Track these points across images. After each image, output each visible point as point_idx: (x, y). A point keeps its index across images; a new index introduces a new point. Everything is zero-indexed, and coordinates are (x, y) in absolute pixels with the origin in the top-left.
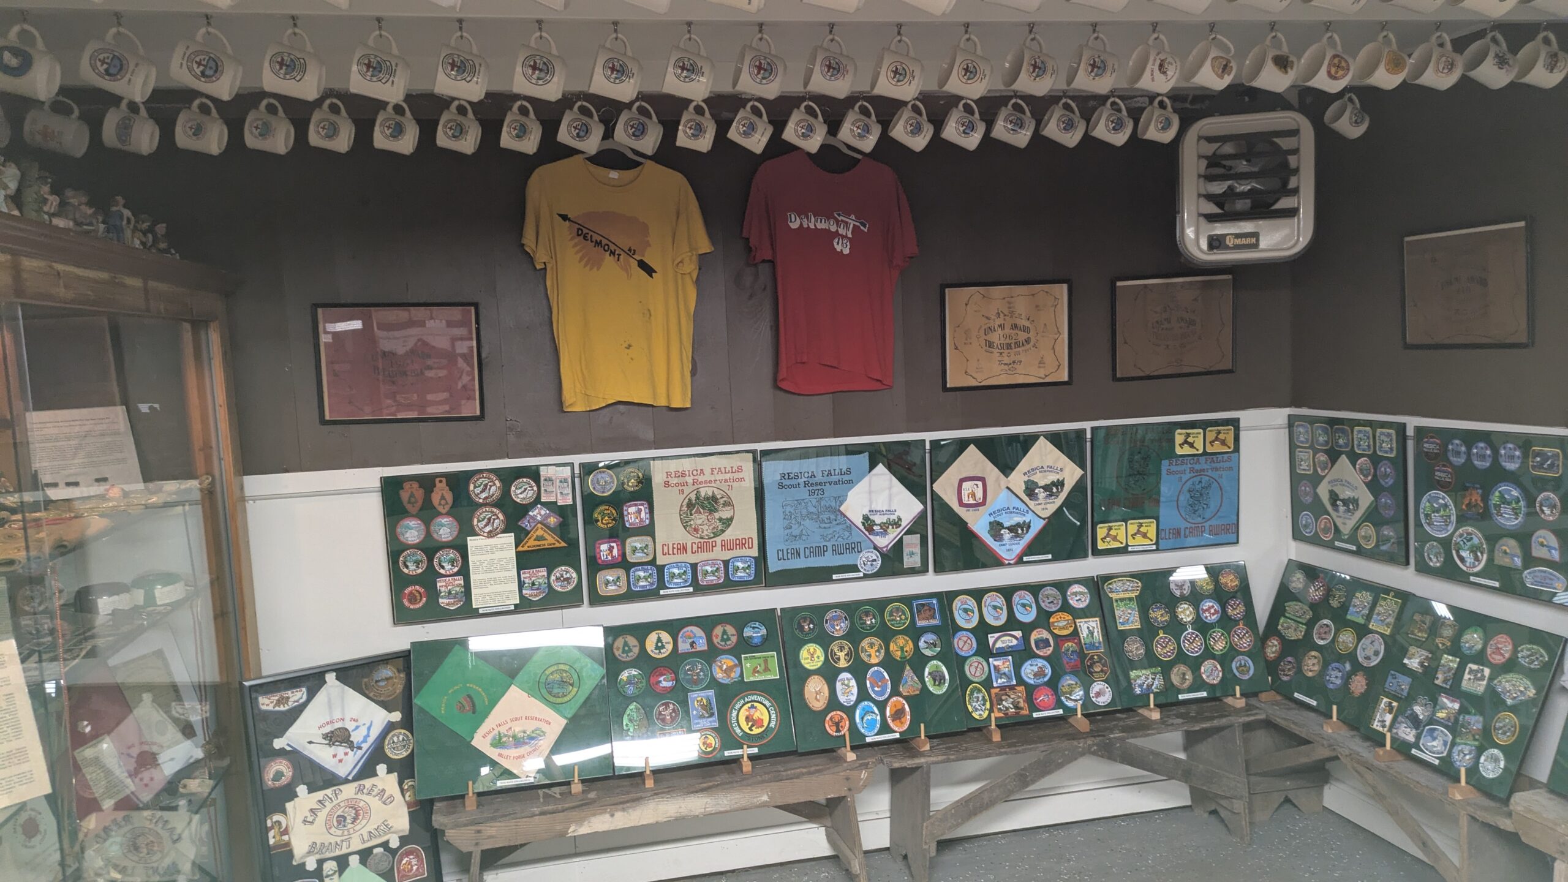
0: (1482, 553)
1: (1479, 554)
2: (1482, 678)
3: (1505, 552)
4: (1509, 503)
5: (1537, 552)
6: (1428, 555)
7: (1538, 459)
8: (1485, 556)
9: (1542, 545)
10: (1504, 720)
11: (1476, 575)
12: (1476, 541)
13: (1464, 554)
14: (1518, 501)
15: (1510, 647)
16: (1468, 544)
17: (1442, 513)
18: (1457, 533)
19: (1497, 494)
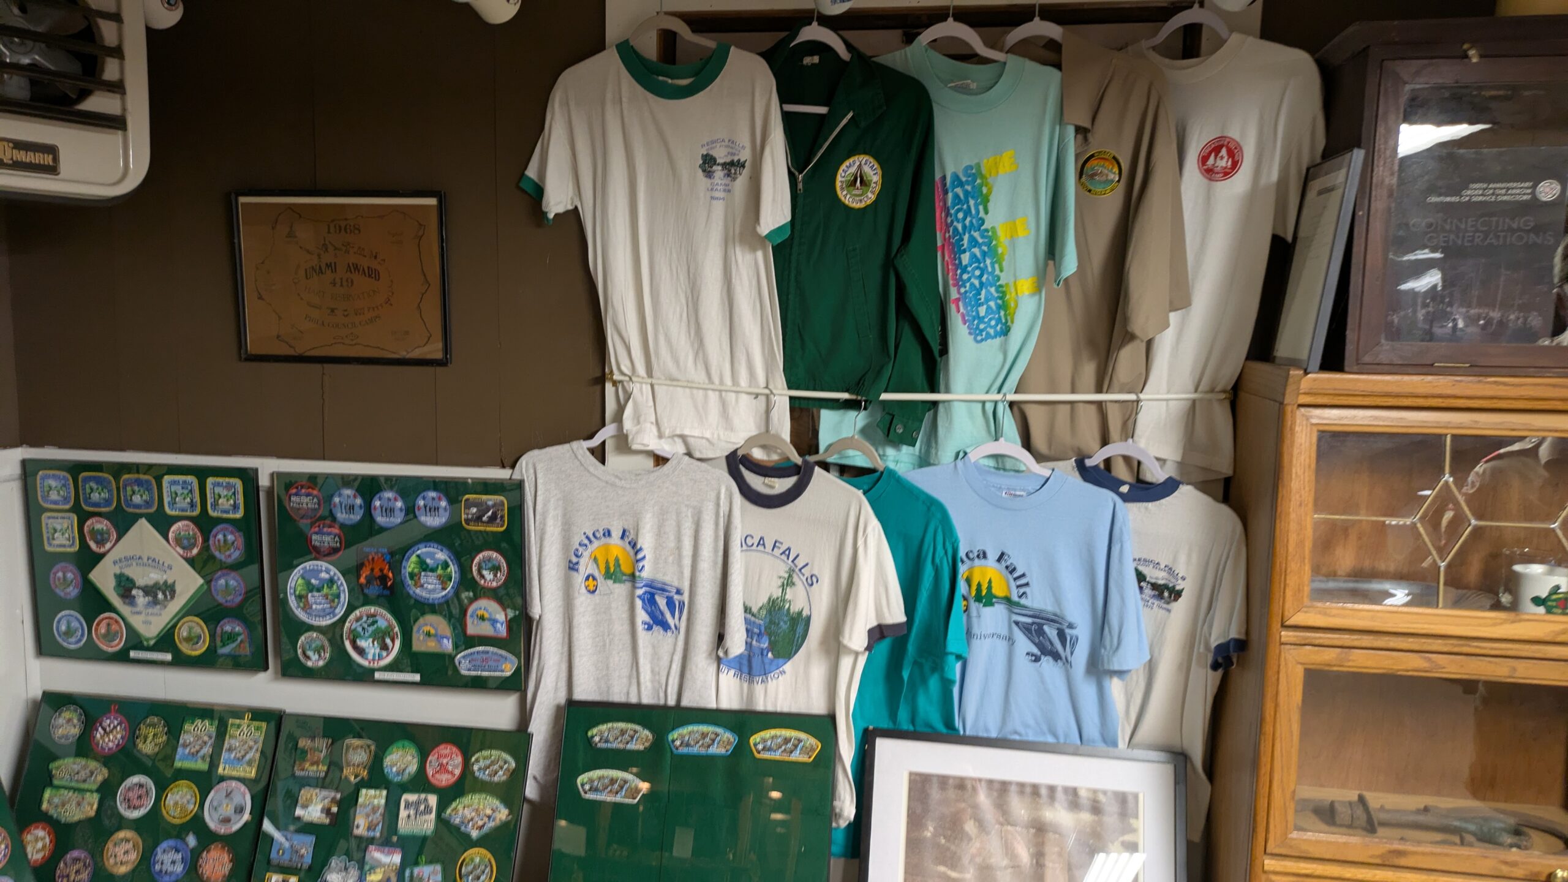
0: (393, 641)
1: (388, 641)
2: (428, 810)
3: (428, 634)
5: (473, 628)
7: (474, 510)
8: (398, 643)
9: (482, 618)
10: (472, 860)
12: (382, 624)
13: (362, 643)
16: (371, 629)
17: (325, 590)
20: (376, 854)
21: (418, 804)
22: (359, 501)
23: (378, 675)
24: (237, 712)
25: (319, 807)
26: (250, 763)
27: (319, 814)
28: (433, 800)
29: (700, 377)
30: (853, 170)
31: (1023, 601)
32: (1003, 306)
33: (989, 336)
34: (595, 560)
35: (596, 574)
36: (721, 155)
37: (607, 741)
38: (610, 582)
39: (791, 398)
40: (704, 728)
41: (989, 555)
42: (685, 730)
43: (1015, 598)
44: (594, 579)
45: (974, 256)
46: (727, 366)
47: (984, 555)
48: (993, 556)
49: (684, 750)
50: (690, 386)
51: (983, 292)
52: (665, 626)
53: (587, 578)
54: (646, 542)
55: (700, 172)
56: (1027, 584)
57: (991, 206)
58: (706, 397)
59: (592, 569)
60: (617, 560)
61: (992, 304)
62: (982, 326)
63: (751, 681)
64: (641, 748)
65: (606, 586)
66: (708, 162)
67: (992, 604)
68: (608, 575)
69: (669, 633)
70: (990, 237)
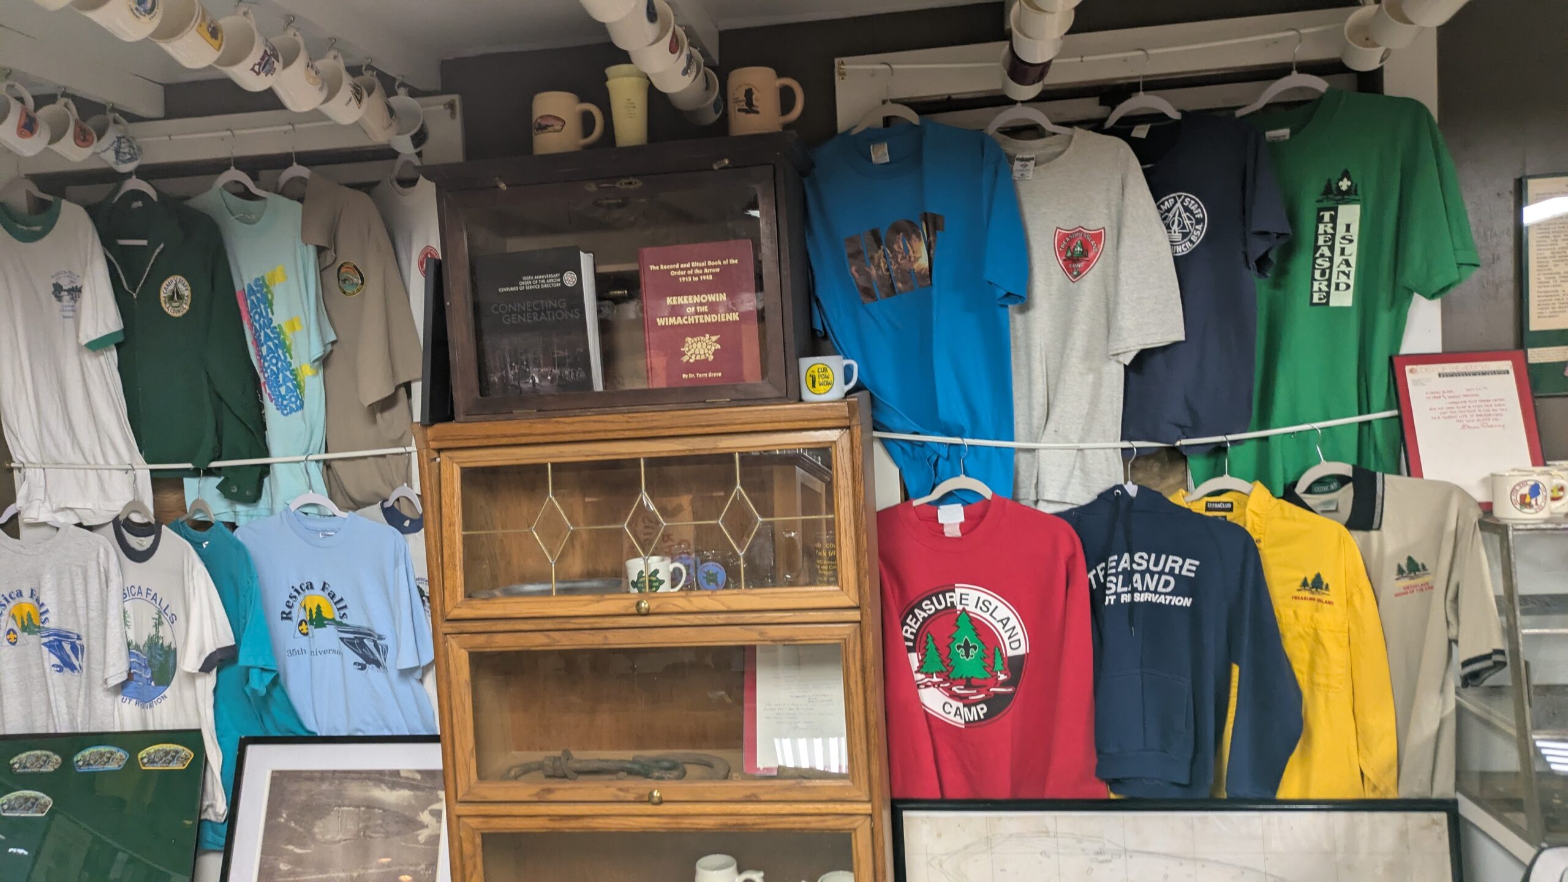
29: (78, 459)
30: (172, 287)
31: (344, 621)
32: (298, 386)
33: (292, 410)
34: (14, 617)
35: (16, 628)
36: (66, 284)
37: (25, 767)
38: (26, 634)
39: (152, 471)
40: (102, 749)
41: (314, 586)
42: (87, 752)
43: (338, 619)
44: (15, 633)
45: (269, 348)
46: (98, 449)
47: (310, 586)
48: (318, 586)
49: (85, 769)
50: (71, 466)
51: (281, 376)
52: (73, 668)
53: (8, 633)
54: (49, 598)
55: (53, 298)
56: (345, 607)
57: (274, 308)
58: (86, 474)
59: (12, 625)
60: (29, 615)
61: (290, 384)
62: (285, 403)
63: (143, 707)
64: (52, 769)
65: (23, 637)
66: (58, 289)
67: (324, 626)
68: (24, 629)
69: (76, 673)
70: (278, 332)
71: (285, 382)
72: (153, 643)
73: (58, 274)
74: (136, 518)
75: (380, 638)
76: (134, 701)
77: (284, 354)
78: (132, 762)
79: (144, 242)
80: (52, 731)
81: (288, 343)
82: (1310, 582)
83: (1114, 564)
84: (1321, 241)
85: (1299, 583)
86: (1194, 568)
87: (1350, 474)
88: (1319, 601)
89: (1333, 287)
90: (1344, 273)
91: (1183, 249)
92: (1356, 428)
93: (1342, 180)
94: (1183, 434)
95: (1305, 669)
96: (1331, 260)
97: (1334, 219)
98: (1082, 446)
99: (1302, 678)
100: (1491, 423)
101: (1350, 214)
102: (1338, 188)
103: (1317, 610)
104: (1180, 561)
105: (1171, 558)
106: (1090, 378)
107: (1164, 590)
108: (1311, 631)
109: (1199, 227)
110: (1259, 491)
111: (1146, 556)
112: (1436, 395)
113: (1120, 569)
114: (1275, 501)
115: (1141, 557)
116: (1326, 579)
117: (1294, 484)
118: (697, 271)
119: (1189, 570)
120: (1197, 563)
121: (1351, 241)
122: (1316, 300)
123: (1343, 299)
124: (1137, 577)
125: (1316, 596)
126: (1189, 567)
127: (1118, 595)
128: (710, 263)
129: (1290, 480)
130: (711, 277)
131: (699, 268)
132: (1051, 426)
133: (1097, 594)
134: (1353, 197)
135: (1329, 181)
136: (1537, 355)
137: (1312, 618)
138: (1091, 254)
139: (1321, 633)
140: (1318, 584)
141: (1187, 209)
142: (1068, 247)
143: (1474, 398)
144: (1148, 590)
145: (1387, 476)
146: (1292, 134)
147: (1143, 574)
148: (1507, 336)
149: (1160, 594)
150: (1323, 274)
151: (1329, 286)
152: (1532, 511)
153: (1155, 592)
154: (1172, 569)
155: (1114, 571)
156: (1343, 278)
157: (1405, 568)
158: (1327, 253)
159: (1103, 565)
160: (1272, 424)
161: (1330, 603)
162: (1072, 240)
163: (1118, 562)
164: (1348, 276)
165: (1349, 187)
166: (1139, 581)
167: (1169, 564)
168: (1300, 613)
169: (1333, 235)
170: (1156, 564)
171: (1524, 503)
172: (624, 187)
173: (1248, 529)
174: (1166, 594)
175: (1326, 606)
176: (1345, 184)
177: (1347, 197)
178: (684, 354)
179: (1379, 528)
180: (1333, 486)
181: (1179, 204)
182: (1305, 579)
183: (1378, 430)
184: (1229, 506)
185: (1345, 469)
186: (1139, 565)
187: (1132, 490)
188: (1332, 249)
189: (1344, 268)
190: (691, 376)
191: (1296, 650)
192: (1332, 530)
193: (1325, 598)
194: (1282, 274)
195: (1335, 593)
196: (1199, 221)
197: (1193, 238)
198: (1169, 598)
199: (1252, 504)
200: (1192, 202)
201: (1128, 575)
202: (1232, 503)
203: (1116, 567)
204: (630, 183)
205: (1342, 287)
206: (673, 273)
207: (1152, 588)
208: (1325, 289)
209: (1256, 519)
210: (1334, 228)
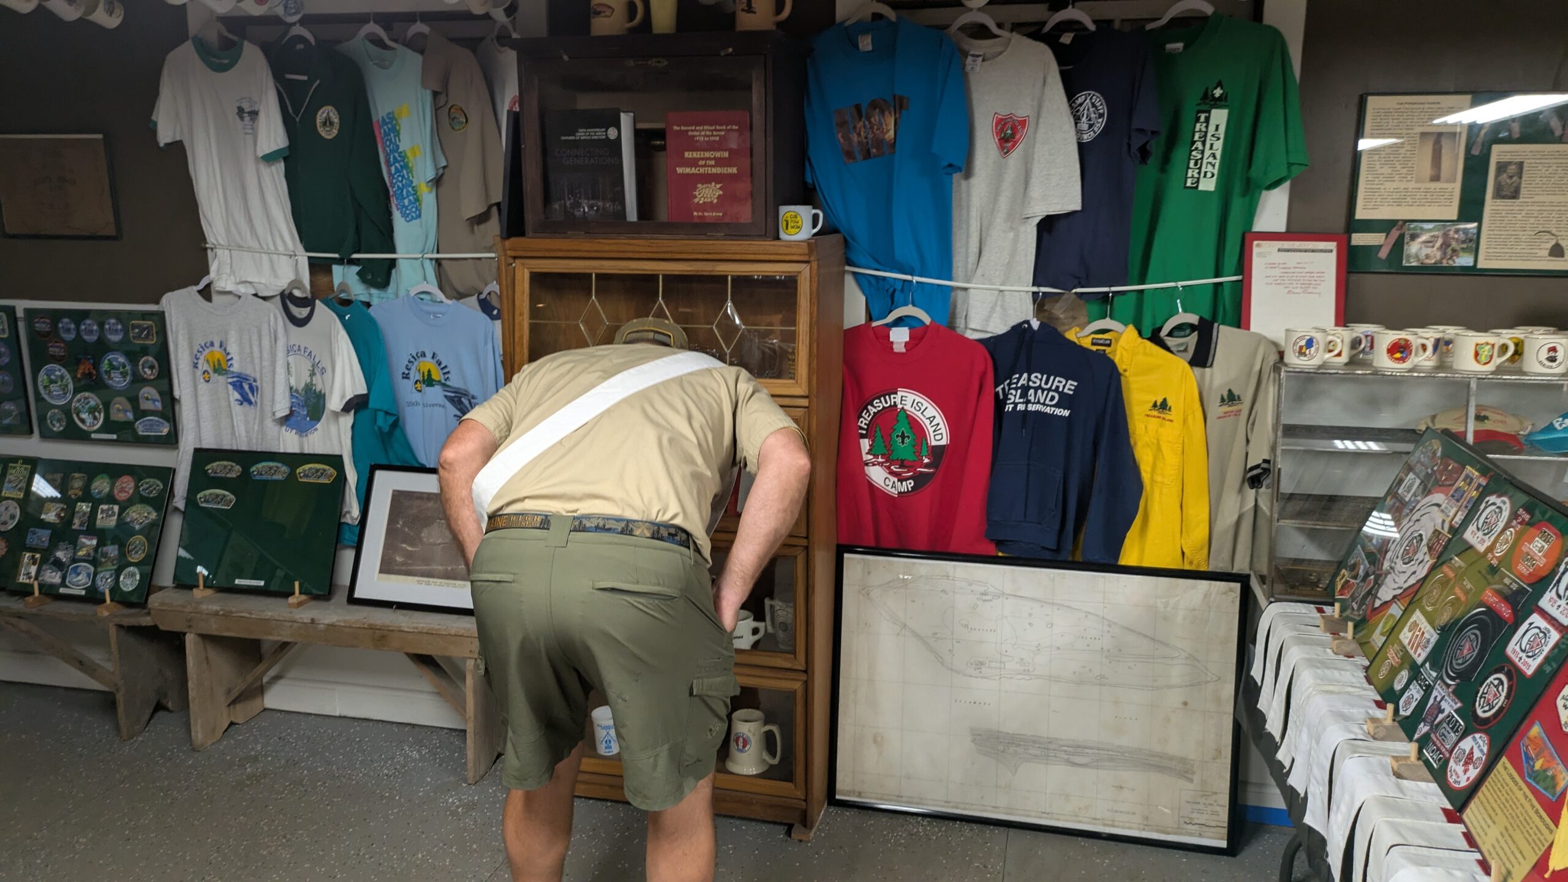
0: (100, 413)
1: (97, 414)
2: (113, 514)
3: (119, 410)
4: (118, 369)
5: (145, 405)
6: (51, 422)
7: (137, 330)
8: (102, 415)
9: (147, 399)
10: (135, 542)
11: (97, 431)
12: (92, 403)
13: (84, 416)
14: (124, 367)
15: (132, 485)
16: (87, 406)
17: (60, 383)
18: (76, 399)
19: (106, 362)
20: (84, 540)
21: (108, 510)
22: (73, 326)
23: (93, 436)
24: (14, 459)
25: (54, 513)
26: (20, 490)
27: (53, 518)
28: (116, 508)
29: (254, 244)
30: (325, 115)
31: (448, 383)
32: (417, 200)
33: (413, 218)
34: (208, 361)
35: (209, 370)
36: (247, 107)
37: (216, 473)
38: (216, 375)
39: (309, 258)
40: (271, 464)
41: (427, 354)
42: (260, 466)
43: (443, 381)
44: (208, 373)
45: (396, 168)
46: (269, 238)
47: (424, 355)
48: (429, 355)
49: (258, 478)
50: (250, 250)
51: (405, 191)
52: (250, 403)
53: (204, 373)
54: (233, 348)
55: (237, 118)
56: (448, 372)
57: (401, 136)
58: (261, 257)
59: (206, 367)
60: (219, 361)
61: (411, 198)
62: (408, 212)
63: (301, 436)
64: (234, 476)
65: (215, 377)
66: (241, 111)
67: (433, 385)
68: (215, 371)
69: (252, 407)
70: (403, 156)
71: (408, 196)
72: (309, 388)
73: (242, 99)
74: (297, 293)
75: (473, 397)
76: (294, 431)
77: (408, 173)
78: (292, 475)
79: (305, 78)
80: (235, 448)
81: (410, 165)
82: (1158, 404)
83: (1015, 381)
84: (1196, 137)
85: (1151, 404)
86: (1073, 388)
87: (1196, 323)
88: (1164, 419)
89: (1202, 175)
90: (1210, 163)
91: (1087, 138)
92: (1211, 289)
93: (1216, 88)
94: (1080, 283)
95: (1149, 469)
96: (1203, 152)
97: (1207, 120)
98: (1002, 288)
99: (1146, 476)
100: (1310, 290)
101: (1219, 117)
102: (1213, 95)
103: (1161, 425)
104: (1064, 382)
105: (1058, 379)
106: (1011, 235)
107: (1050, 403)
108: (1155, 441)
109: (1100, 120)
110: (1130, 332)
111: (1040, 376)
112: (1273, 266)
113: (1019, 385)
114: (1140, 340)
115: (1036, 377)
116: (1170, 403)
117: (1160, 329)
118: (708, 133)
119: (1069, 389)
120: (1076, 384)
121: (1218, 139)
122: (1189, 184)
123: (1208, 185)
124: (1032, 391)
125: (1162, 416)
126: (1069, 386)
127: (1016, 404)
128: (718, 127)
129: (1158, 325)
130: (718, 138)
131: (710, 131)
132: (980, 271)
133: (1000, 403)
134: (1223, 103)
135: (1207, 89)
136: (1359, 239)
137: (1157, 432)
138: (1017, 137)
139: (1161, 443)
140: (1164, 406)
141: (1094, 105)
142: (1002, 130)
143: (1301, 270)
144: (1039, 402)
145: (1221, 326)
146: (1185, 48)
147: (1036, 389)
148: (1340, 224)
149: (1047, 405)
150: (1196, 164)
151: (1199, 173)
152: (1306, 359)
153: (1044, 404)
154: (1058, 387)
155: (1014, 386)
156: (1210, 168)
157: (1226, 397)
158: (1200, 147)
159: (1008, 381)
160: (1147, 281)
161: (1171, 421)
162: (1005, 124)
163: (1019, 379)
164: (1214, 166)
165: (1222, 95)
166: (1033, 395)
167: (1056, 383)
168: (1150, 427)
169: (1206, 133)
170: (1046, 383)
171: (1301, 353)
172: (654, 65)
173: (1117, 360)
174: (1051, 406)
175: (1168, 423)
176: (1218, 92)
177: (1218, 103)
178: (695, 197)
179: (1211, 366)
180: (1188, 331)
181: (1088, 101)
182: (1156, 403)
183: (1227, 292)
184: (1108, 342)
185: (1193, 319)
186: (1035, 383)
187: (1035, 324)
188: (1204, 143)
189: (1211, 159)
190: (700, 214)
191: (1144, 456)
192: (1180, 364)
193: (1168, 417)
194: (1166, 160)
195: (1175, 414)
196: (1101, 116)
197: (1096, 129)
198: (1053, 409)
199: (1122, 342)
200: (1098, 99)
201: (1025, 390)
202: (1111, 340)
203: (1017, 383)
204: (659, 62)
205: (1209, 175)
206: (690, 133)
207: (1042, 401)
208: (1196, 175)
209: (1125, 353)
210: (1207, 127)
